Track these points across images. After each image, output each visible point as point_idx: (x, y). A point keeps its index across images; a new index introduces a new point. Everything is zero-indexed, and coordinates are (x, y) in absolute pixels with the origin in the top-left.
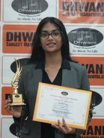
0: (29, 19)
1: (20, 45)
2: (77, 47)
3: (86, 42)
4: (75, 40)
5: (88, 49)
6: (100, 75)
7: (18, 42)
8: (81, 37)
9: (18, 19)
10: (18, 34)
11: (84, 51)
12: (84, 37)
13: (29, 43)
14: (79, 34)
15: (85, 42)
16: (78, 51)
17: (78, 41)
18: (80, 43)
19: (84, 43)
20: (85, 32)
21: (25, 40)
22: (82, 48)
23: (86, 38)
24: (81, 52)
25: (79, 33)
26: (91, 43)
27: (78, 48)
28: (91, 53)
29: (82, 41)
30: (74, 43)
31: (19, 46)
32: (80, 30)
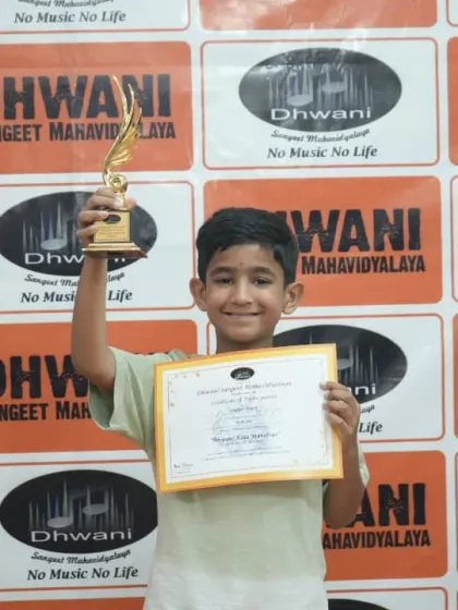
0: (67, 18)
1: (32, 136)
2: (285, 137)
3: (325, 113)
4: (278, 104)
5: (337, 144)
6: (392, 258)
7: (20, 120)
8: (300, 93)
9: (20, 18)
10: (19, 87)
11: (320, 154)
12: (315, 87)
13: (69, 127)
14: (293, 79)
15: (320, 113)
16: (293, 152)
17: (291, 108)
18: (300, 116)
19: (315, 117)
20: (319, 66)
21: (52, 112)
22: (310, 138)
23: (323, 94)
24: (307, 155)
25: (295, 74)
26: (348, 114)
27: (290, 139)
28: (350, 159)
29: (307, 108)
30: (273, 118)
31: (25, 139)
32: (295, 58)
